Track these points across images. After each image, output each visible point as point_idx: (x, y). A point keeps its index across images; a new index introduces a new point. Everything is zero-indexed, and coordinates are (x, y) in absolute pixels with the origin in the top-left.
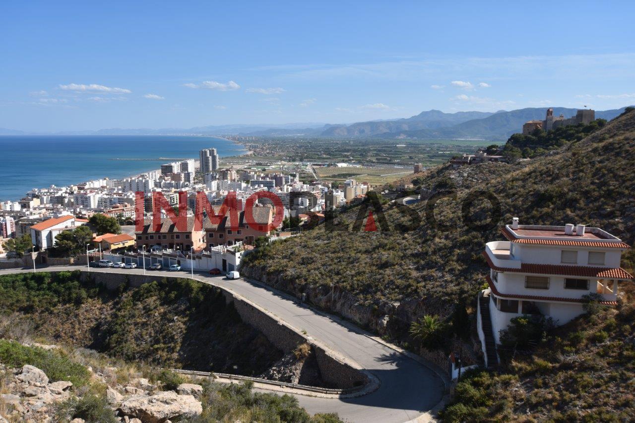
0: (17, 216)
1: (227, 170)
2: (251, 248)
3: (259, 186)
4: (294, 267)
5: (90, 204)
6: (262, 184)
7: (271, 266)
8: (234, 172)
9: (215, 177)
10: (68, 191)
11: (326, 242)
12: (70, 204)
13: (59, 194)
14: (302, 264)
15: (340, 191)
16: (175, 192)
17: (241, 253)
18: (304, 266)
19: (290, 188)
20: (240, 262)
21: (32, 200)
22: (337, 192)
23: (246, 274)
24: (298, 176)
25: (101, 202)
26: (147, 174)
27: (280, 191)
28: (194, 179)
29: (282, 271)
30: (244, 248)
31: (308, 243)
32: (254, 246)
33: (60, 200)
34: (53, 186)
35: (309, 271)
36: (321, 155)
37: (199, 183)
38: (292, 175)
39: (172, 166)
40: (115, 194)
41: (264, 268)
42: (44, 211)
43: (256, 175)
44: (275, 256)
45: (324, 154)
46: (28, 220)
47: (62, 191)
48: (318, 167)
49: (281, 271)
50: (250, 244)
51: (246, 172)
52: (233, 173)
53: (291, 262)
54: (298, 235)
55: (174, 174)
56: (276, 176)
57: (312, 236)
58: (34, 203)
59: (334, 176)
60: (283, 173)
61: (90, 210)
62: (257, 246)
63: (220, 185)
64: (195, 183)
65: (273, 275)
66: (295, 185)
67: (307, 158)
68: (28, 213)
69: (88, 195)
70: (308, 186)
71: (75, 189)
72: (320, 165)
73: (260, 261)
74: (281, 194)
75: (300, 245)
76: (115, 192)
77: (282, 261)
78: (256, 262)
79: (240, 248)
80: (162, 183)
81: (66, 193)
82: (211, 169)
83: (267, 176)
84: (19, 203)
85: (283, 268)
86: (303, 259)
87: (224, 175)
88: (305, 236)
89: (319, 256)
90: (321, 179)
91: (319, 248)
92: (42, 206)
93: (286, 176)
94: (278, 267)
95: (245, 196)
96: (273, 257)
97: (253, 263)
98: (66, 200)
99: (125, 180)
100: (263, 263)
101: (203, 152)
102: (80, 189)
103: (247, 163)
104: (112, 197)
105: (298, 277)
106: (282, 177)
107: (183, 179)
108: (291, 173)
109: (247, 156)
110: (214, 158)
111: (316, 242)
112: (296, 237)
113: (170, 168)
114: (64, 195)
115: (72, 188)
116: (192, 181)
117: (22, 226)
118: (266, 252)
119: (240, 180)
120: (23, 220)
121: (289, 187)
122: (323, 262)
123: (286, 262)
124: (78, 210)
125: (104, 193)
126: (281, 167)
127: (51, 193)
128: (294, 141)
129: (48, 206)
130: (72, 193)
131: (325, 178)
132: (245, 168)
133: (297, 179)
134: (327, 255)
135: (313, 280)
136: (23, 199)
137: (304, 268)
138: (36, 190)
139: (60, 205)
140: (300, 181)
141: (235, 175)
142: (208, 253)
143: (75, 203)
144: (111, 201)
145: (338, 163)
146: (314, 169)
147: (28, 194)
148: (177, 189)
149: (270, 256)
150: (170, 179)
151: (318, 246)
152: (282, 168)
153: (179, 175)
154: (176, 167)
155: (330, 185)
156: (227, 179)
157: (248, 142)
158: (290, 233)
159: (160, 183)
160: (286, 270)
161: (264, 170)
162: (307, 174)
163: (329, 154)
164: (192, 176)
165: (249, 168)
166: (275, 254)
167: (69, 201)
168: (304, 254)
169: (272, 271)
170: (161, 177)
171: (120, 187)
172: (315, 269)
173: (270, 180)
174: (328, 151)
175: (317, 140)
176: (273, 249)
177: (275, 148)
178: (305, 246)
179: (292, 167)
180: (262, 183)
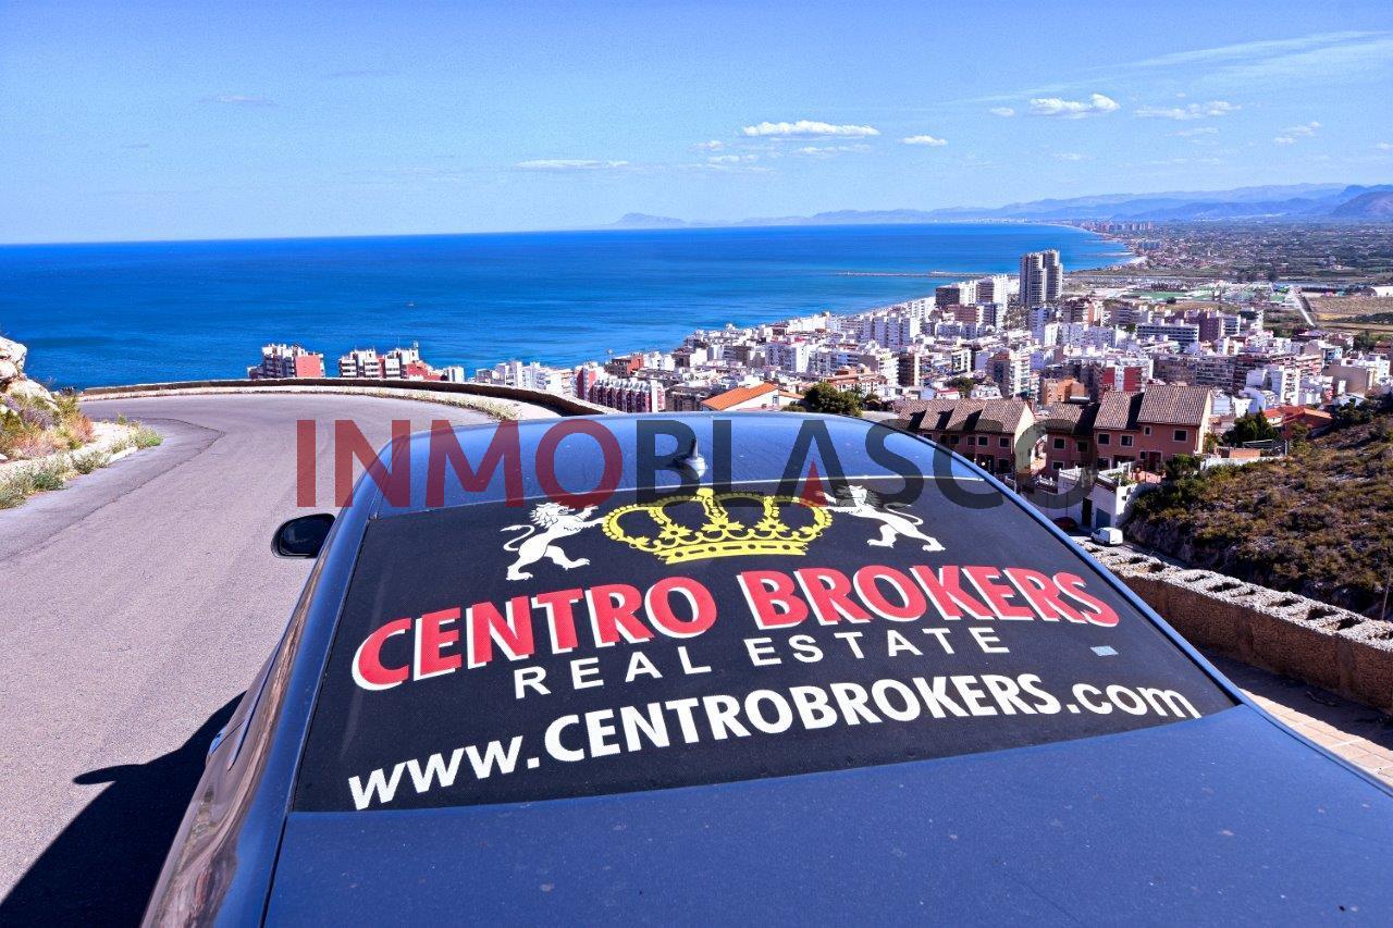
0: (670, 382)
1: (1082, 300)
2: (1154, 479)
3: (1157, 338)
4: (1270, 533)
5: (795, 364)
6: (1166, 333)
7: (1206, 526)
8: (1098, 306)
9: (1054, 315)
10: (756, 337)
11: (1360, 480)
12: (759, 362)
13: (739, 342)
14: (1290, 529)
15: (1378, 358)
16: (964, 346)
17: (1129, 489)
18: (1296, 534)
19: (1238, 346)
20: (1126, 508)
21: (694, 352)
22: (1371, 359)
23: (1138, 537)
24: (1261, 317)
25: (815, 360)
26: (905, 305)
27: (1210, 353)
28: (1005, 319)
29: (1237, 541)
30: (1137, 478)
31: (1309, 480)
32: (1161, 474)
33: (740, 353)
34: (730, 325)
35: (1311, 547)
36: (1328, 265)
37: (1017, 327)
38: (1244, 314)
39: (958, 290)
40: (841, 345)
41: (1186, 528)
42: (713, 373)
43: (1150, 314)
44: (1215, 503)
45: (1336, 262)
46: (687, 389)
47: (745, 337)
48: (1318, 295)
49: (1232, 539)
50: (1152, 469)
51: (1127, 304)
52: (1096, 307)
53: (1261, 522)
54: (1280, 457)
55: (962, 306)
56: (1203, 315)
57: (1321, 463)
58: (698, 357)
59: (1364, 319)
60: (1220, 309)
61: (794, 375)
62: (1172, 476)
63: (1065, 333)
64: (1005, 328)
65: (1210, 547)
66: (1251, 338)
67: (1288, 272)
68: (686, 376)
69: (793, 346)
70: (1289, 340)
71: (768, 332)
72: (1324, 291)
73: (1176, 511)
74: (1214, 359)
75: (1286, 484)
76: (842, 341)
77: (1235, 516)
78: (1167, 513)
79: (1129, 478)
80: (936, 326)
81: (752, 340)
82: (1044, 297)
83: (1180, 315)
84: (673, 356)
85: (1237, 533)
86: (1294, 516)
87: (1075, 310)
88: (1300, 461)
89: (1340, 513)
90: (1324, 325)
91: (1341, 494)
92: (710, 364)
93: (1230, 316)
94: (1224, 530)
95: (1122, 360)
96: (1211, 504)
97: (1157, 513)
98: (752, 355)
99: (862, 317)
100: (1183, 516)
101: (1027, 258)
102: (778, 332)
103: (1130, 283)
104: (835, 351)
105: (1281, 559)
106: (1217, 319)
107: (981, 318)
108: (1244, 309)
109: (1131, 267)
110: (1052, 272)
111: (1333, 479)
112: (1273, 462)
113: (956, 292)
114: (748, 344)
115: (762, 332)
116: (1000, 324)
117: (676, 401)
118: (1193, 492)
119: (1111, 323)
120: (679, 390)
121: (1234, 342)
122: (1354, 529)
123: (1246, 520)
124: (773, 374)
125: (822, 342)
126: (1217, 293)
127: (726, 340)
128: (1256, 231)
129: (720, 363)
130: (763, 341)
131: (1335, 325)
132: (1124, 297)
133: (1258, 324)
134: (1365, 512)
135: (1324, 570)
136: (679, 350)
137: (1296, 538)
138: (701, 332)
139: (740, 364)
140: (1265, 329)
141: (1100, 313)
142: (1050, 482)
143: (767, 361)
144: (833, 359)
145: (1376, 285)
146: (1304, 300)
147: (687, 341)
148: (968, 339)
149: (1202, 501)
150: (953, 319)
151: (1338, 489)
152: (1219, 296)
153: (972, 310)
154: (968, 293)
155: (1350, 342)
156: (1081, 320)
157: (1136, 234)
158: (1258, 452)
159: (933, 325)
160: (1246, 539)
161: (1172, 301)
162: (1286, 312)
163: (1353, 263)
164: (1001, 312)
165: (1133, 297)
166: (1217, 499)
167: (758, 355)
168: (1297, 505)
169: (1207, 536)
170: (934, 313)
171: (852, 332)
172: (1329, 544)
173: (1188, 326)
174: (1349, 257)
175: (1318, 227)
176: (1212, 485)
177: (1202, 249)
178: (1297, 487)
179: (1245, 295)
180: (1165, 331)
